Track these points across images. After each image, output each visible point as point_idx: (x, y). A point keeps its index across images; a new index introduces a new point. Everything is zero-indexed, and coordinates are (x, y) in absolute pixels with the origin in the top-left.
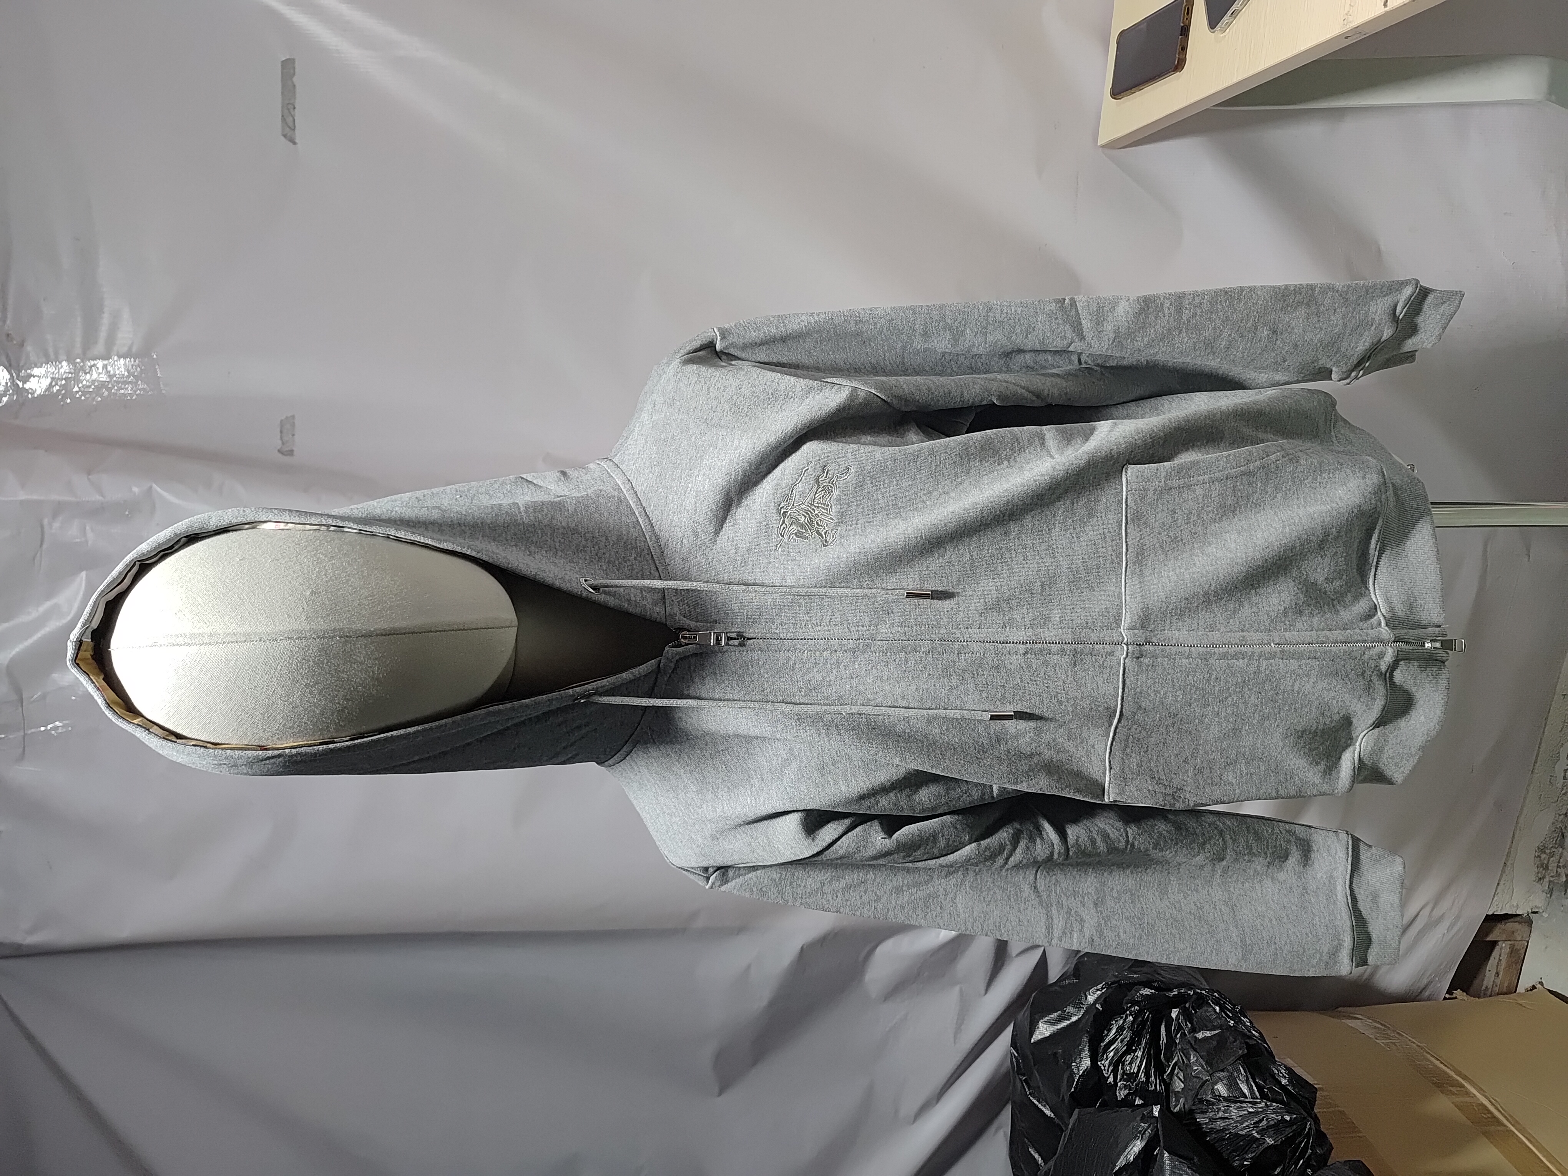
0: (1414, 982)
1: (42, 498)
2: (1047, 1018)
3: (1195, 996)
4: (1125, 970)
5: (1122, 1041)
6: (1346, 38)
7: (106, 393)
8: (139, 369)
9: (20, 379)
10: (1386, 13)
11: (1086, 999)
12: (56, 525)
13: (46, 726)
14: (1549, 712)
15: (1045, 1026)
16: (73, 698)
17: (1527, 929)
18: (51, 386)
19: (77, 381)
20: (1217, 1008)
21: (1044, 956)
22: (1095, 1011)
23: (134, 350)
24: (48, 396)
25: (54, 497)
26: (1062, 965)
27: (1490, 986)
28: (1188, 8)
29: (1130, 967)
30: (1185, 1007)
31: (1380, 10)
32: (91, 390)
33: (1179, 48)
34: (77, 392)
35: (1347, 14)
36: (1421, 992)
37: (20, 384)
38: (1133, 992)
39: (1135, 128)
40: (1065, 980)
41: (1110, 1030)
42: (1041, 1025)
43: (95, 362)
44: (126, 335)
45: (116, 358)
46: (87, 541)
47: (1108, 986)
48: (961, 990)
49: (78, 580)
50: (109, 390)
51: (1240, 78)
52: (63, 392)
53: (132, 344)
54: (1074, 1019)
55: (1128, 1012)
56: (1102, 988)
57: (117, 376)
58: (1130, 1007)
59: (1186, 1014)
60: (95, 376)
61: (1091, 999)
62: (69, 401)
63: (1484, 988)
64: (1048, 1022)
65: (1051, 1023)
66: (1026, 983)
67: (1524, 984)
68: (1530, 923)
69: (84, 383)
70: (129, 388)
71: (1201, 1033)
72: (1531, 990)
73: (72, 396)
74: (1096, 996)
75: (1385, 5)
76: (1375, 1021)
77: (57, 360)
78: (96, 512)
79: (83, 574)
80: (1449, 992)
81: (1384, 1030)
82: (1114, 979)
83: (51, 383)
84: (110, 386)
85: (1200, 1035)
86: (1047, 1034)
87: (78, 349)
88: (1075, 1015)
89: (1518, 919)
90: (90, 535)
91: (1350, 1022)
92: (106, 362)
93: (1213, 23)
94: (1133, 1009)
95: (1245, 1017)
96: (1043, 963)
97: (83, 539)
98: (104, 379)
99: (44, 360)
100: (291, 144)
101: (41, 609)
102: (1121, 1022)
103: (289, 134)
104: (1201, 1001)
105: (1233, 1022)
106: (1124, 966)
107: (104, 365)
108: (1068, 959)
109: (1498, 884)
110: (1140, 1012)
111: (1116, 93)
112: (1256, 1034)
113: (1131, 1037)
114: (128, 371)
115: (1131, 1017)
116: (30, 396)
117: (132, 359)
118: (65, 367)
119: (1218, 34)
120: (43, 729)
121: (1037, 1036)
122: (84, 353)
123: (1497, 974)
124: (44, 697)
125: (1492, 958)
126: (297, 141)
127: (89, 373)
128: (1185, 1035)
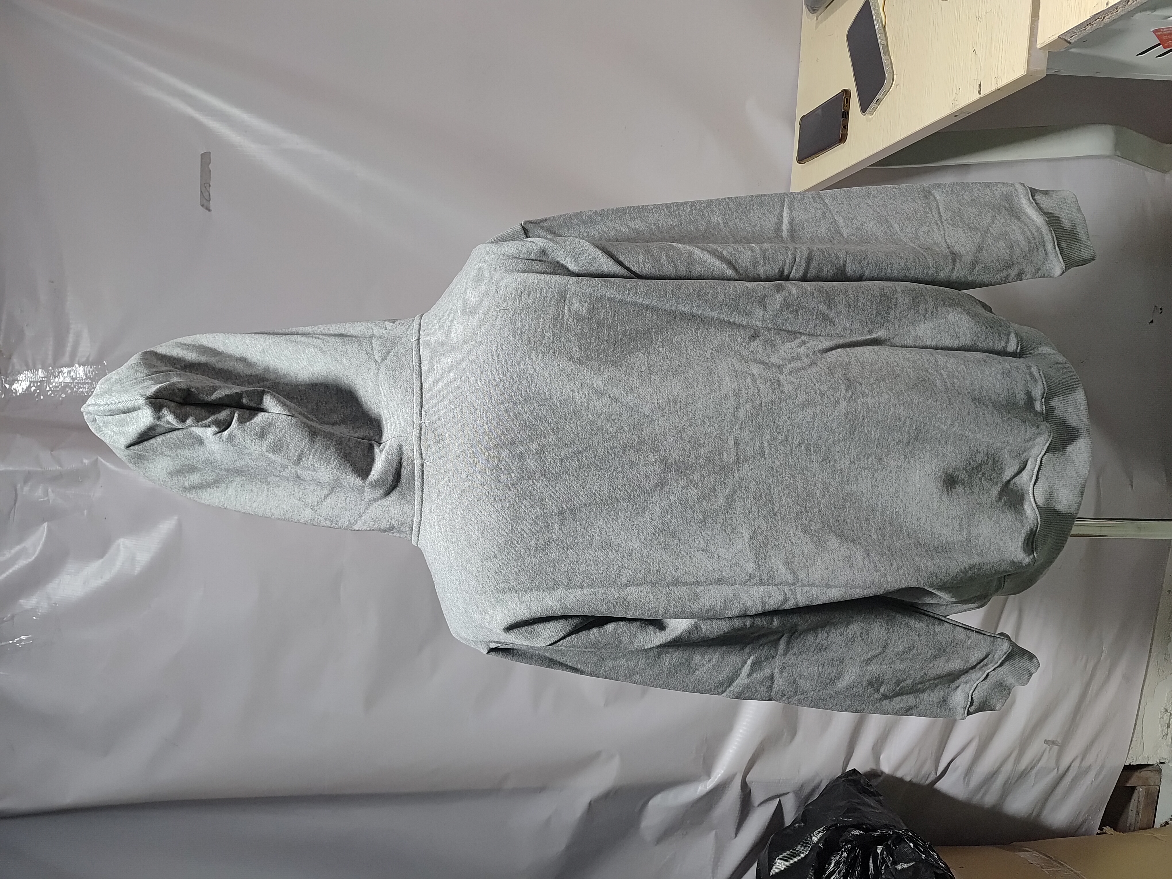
0: (1073, 820)
1: (16, 469)
2: (782, 856)
3: (894, 835)
4: (840, 816)
5: (839, 873)
6: (956, 116)
7: (70, 391)
8: (93, 373)
9: (7, 382)
10: (981, 98)
11: (811, 839)
12: (26, 489)
13: (13, 640)
14: (1159, 605)
15: (780, 862)
16: (35, 618)
17: (1158, 776)
18: (29, 387)
19: (49, 383)
20: (912, 845)
21: (780, 806)
22: (818, 849)
23: (91, 359)
24: (27, 394)
25: (26, 468)
26: (794, 812)
27: (1133, 823)
28: (847, 99)
29: (845, 813)
30: (887, 844)
31: (976, 97)
32: (58, 389)
33: (842, 127)
34: (48, 391)
35: (954, 100)
36: (1079, 828)
37: (7, 386)
38: (846, 833)
39: (815, 183)
40: (795, 824)
41: (830, 864)
42: (778, 862)
43: (62, 369)
44: (86, 348)
45: (77, 366)
46: (48, 500)
47: (828, 829)
48: (716, 834)
49: (41, 529)
50: (72, 389)
51: (884, 146)
52: (38, 391)
53: (89, 356)
54: (803, 855)
55: (843, 850)
56: (824, 831)
57: (78, 379)
58: (845, 845)
59: (888, 849)
60: (61, 379)
61: (815, 839)
62: (42, 397)
63: (1128, 825)
64: (782, 859)
65: (784, 859)
66: (767, 828)
67: (1160, 819)
68: (1160, 771)
69: (54, 384)
70: (86, 388)
71: (900, 865)
72: (1165, 826)
73: (45, 395)
74: (819, 836)
75: (979, 93)
76: (1041, 853)
77: (35, 369)
78: (56, 478)
79: (46, 524)
80: (1100, 828)
81: (1049, 860)
82: (833, 823)
83: (30, 385)
84: (72, 386)
85: (899, 867)
86: (782, 868)
87: (50, 360)
88: (803, 853)
89: (1150, 768)
90: (51, 495)
91: (1022, 855)
92: (70, 369)
93: (864, 108)
94: (846, 847)
95: (934, 851)
96: (779, 811)
97: (46, 499)
98: (69, 381)
99: (25, 368)
100: (207, 211)
101: (13, 551)
102: (838, 857)
103: (205, 202)
104: (899, 839)
105: (924, 856)
106: (840, 813)
107: (68, 371)
108: (799, 807)
109: (1131, 741)
110: (853, 849)
111: (801, 159)
112: (943, 865)
113: (846, 870)
114: (86, 375)
115: (845, 853)
116: (14, 395)
117: (89, 366)
118: (40, 373)
119: (867, 116)
120: (11, 642)
121: (775, 870)
122: (55, 363)
123: (1138, 813)
124: (13, 617)
125: (1133, 800)
126: (211, 208)
127: (57, 377)
128: (888, 867)
